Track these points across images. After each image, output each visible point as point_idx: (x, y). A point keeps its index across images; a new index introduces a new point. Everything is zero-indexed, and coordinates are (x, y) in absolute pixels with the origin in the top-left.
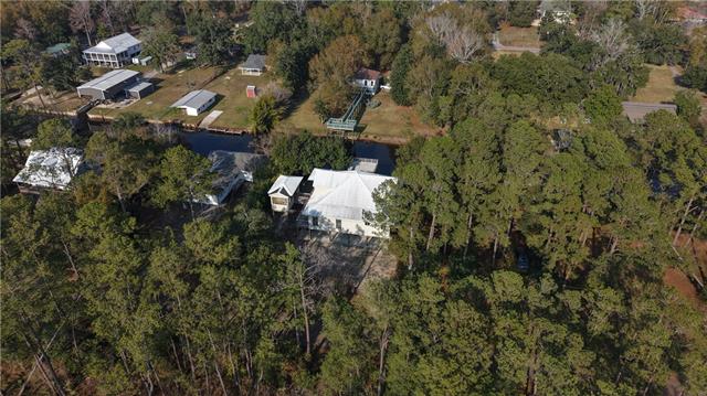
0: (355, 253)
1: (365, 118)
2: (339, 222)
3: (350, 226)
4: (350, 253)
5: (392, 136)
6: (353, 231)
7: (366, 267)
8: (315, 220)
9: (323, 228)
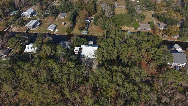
0: (91, 61)
1: (89, 29)
2: (88, 56)
3: (90, 56)
4: (90, 61)
5: (95, 34)
6: (90, 57)
7: (93, 63)
8: (83, 56)
9: (85, 57)
